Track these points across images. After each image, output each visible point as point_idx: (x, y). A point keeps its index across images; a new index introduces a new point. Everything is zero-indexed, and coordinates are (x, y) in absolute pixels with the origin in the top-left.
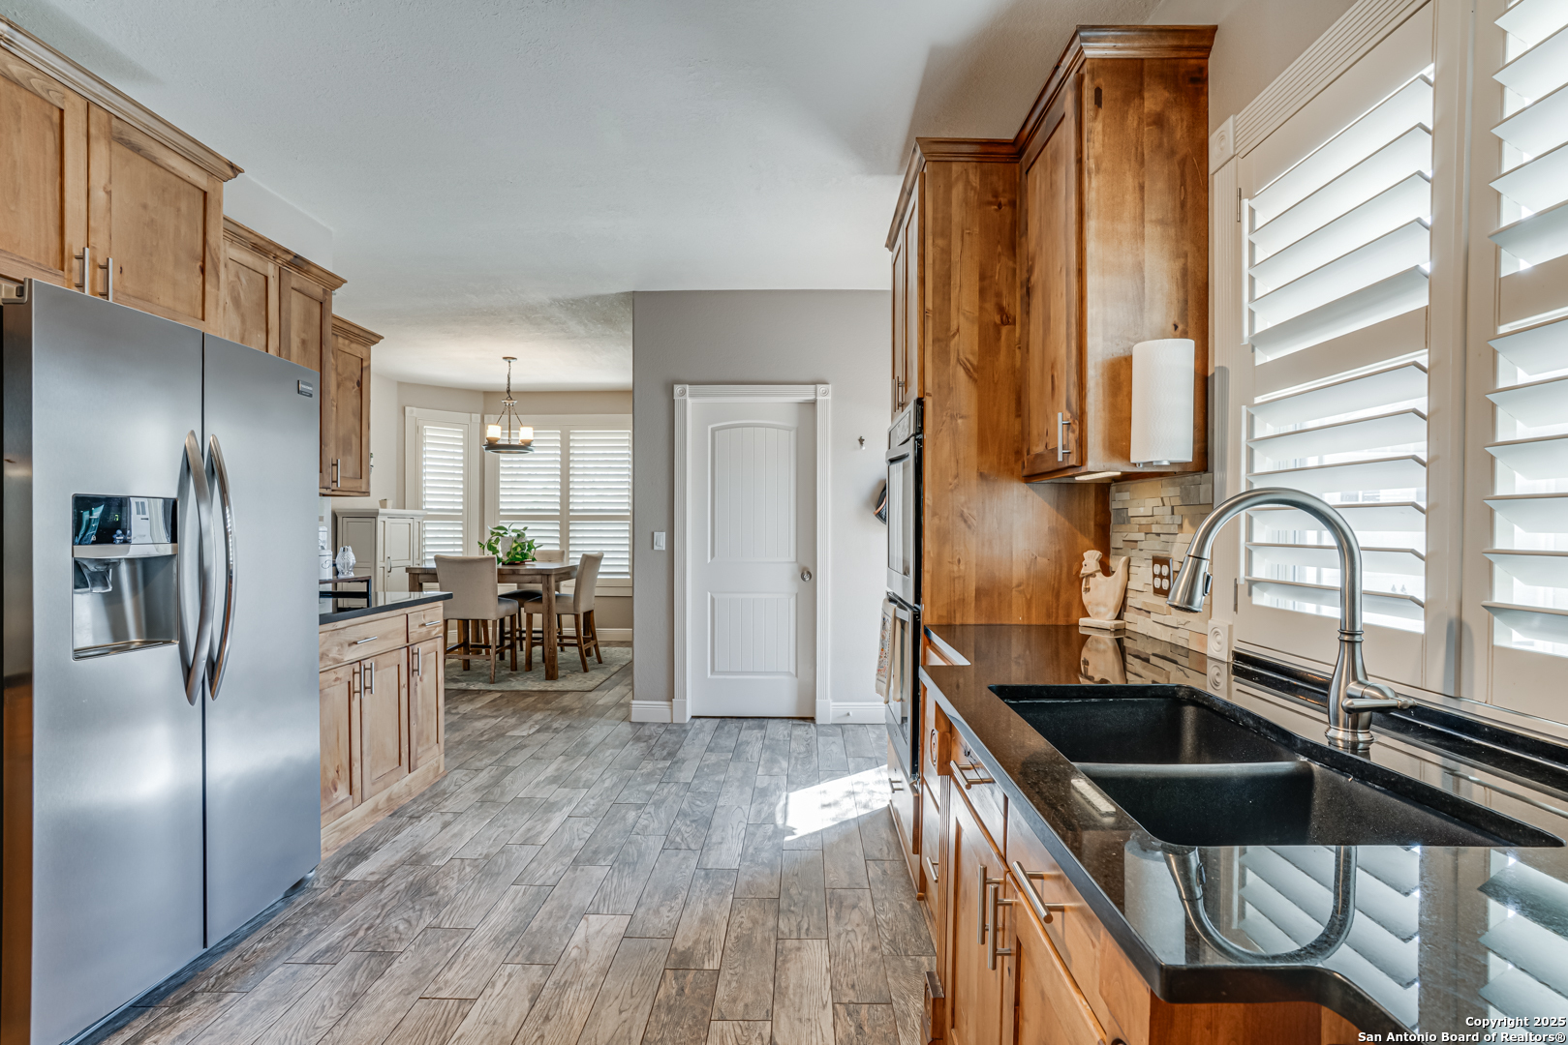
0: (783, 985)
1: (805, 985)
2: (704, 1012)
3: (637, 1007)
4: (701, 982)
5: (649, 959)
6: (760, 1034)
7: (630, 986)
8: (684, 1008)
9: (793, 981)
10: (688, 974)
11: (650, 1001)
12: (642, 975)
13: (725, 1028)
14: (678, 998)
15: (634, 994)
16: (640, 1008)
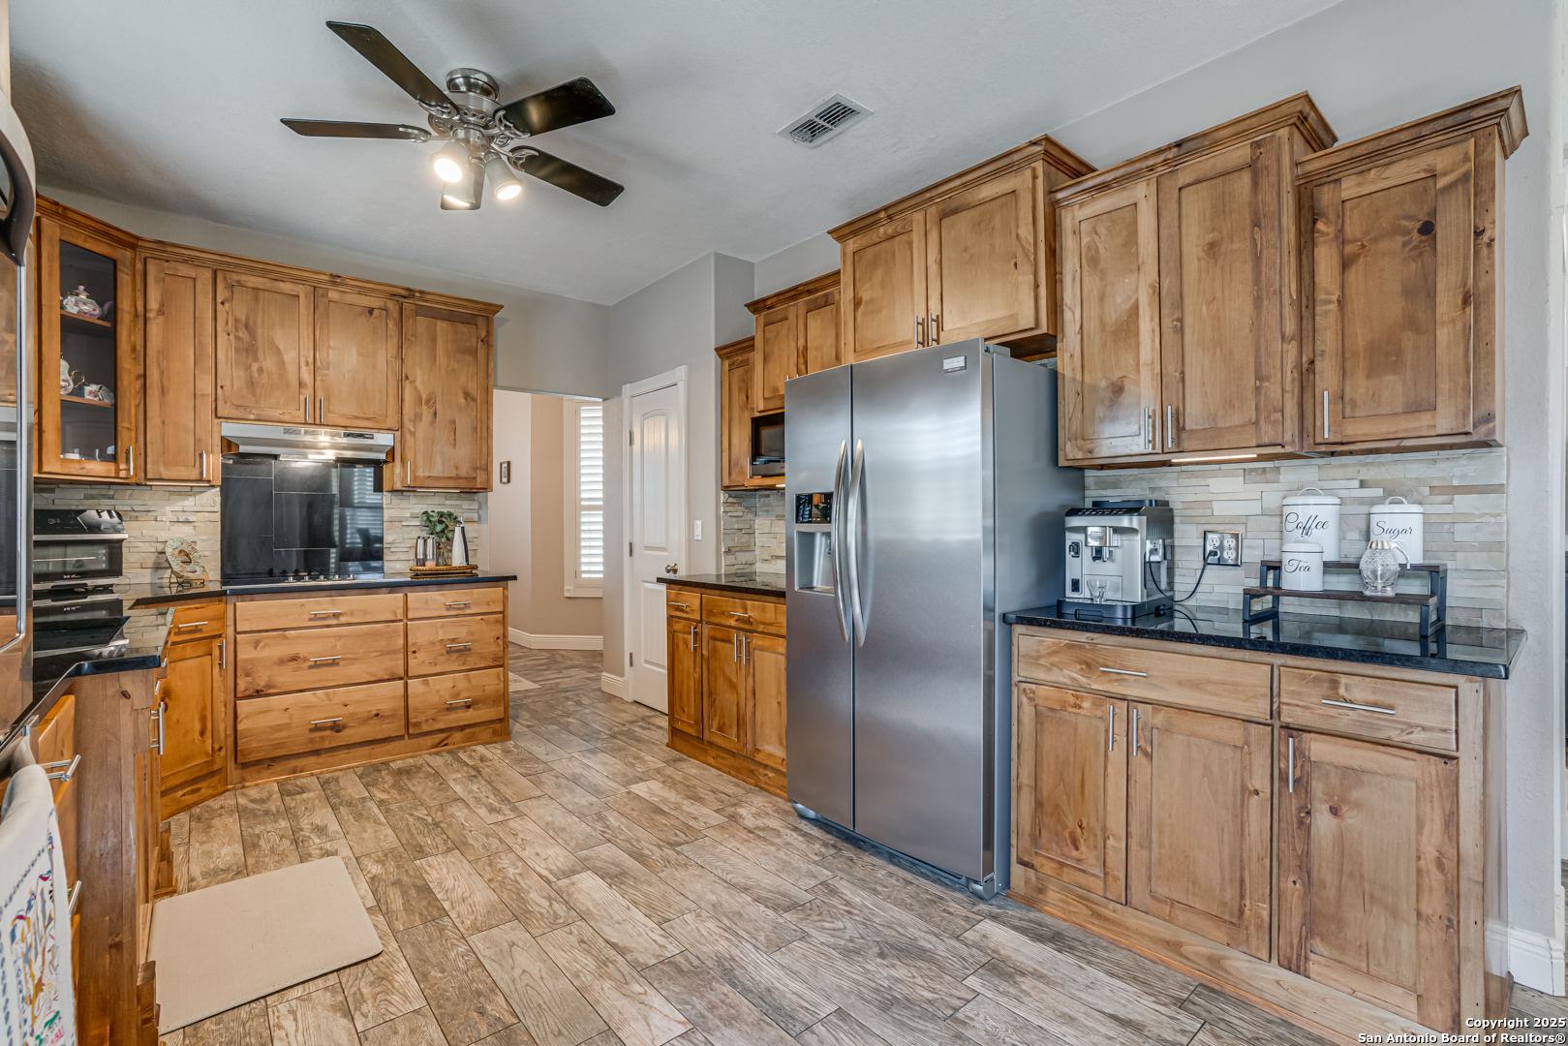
2: (440, 1007)
3: (514, 981)
4: (466, 1029)
5: (551, 1022)
6: (367, 1017)
7: (541, 992)
8: (465, 1001)
10: (488, 1030)
11: (506, 990)
12: (539, 1006)
13: (409, 1005)
14: (479, 1005)
15: (528, 988)
16: (509, 981)
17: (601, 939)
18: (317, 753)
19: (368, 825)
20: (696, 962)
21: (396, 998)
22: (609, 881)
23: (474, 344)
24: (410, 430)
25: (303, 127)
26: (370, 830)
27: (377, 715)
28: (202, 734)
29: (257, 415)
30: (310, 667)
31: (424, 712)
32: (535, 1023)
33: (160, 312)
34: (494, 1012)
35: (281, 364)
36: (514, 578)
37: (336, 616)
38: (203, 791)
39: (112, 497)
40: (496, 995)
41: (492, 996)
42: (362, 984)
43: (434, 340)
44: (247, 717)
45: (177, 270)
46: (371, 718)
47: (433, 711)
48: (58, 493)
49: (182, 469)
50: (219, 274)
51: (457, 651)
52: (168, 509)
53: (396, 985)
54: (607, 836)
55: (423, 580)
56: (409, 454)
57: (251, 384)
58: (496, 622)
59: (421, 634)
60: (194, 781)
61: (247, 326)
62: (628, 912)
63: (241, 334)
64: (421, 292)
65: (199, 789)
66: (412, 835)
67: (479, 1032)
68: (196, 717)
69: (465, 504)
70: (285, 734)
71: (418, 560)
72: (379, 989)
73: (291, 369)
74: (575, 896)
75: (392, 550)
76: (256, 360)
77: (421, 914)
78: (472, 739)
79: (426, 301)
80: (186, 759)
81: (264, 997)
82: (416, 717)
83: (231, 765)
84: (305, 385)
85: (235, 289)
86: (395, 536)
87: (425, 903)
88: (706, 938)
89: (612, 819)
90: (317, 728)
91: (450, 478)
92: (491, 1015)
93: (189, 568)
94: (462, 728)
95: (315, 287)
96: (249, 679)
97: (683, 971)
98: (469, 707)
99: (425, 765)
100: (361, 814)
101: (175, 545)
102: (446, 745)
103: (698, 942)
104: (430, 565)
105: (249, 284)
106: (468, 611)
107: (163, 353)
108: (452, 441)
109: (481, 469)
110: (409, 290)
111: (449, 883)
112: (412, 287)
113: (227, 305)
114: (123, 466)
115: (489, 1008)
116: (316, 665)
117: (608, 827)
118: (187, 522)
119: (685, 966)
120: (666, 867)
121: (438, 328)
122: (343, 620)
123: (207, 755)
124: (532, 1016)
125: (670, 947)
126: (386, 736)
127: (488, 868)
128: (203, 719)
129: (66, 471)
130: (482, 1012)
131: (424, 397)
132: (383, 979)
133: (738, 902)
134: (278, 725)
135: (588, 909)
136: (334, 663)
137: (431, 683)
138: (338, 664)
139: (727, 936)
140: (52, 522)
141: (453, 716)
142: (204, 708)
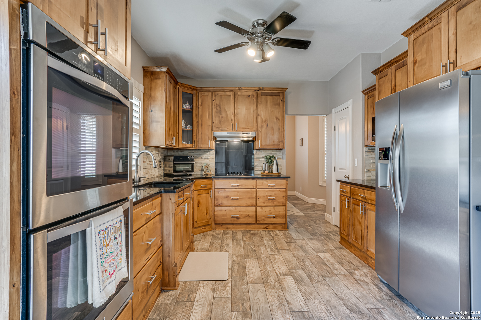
0: (209, 307)
1: (202, 307)
2: (234, 299)
3: (254, 300)
4: (237, 307)
5: (258, 315)
6: (217, 294)
7: (260, 306)
8: (240, 300)
9: (206, 308)
11: (251, 301)
12: (258, 309)
13: (227, 295)
14: (243, 302)
15: (257, 303)
16: (253, 299)
17: (284, 297)
18: (233, 224)
19: (238, 246)
20: (311, 316)
21: (225, 292)
22: (296, 281)
23: (279, 102)
24: (260, 131)
25: (220, 51)
26: (238, 248)
27: (248, 216)
28: (207, 214)
29: (221, 130)
30: (231, 200)
31: (261, 217)
32: (254, 313)
33: (201, 105)
34: (245, 306)
35: (227, 115)
36: (289, 177)
37: (238, 186)
38: (207, 229)
39: (193, 153)
40: (248, 302)
41: (247, 301)
42: (220, 286)
43: (267, 102)
44: (217, 211)
45: (204, 94)
46: (246, 217)
47: (264, 217)
48: (184, 152)
49: (205, 145)
50: (213, 93)
51: (271, 200)
52: (204, 155)
53: (227, 289)
54: (302, 267)
55: (265, 177)
56: (260, 138)
57: (220, 121)
58: (284, 191)
59: (261, 193)
60: (205, 226)
61: (219, 106)
62: (297, 292)
63: (218, 108)
64: (263, 88)
65: (206, 228)
66: (248, 252)
67: (239, 309)
68: (205, 209)
69: (278, 153)
70: (225, 217)
71: (263, 171)
72: (222, 289)
73: (229, 116)
74: (283, 282)
75: (257, 167)
76: (221, 114)
77: (240, 274)
78: (275, 228)
79: (264, 91)
80: (203, 220)
81: (200, 281)
82: (259, 218)
83: (213, 223)
84: (232, 120)
85: (216, 96)
86: (258, 163)
87: (242, 271)
88: (318, 310)
89: (307, 262)
90: (233, 217)
91: (272, 145)
92: (244, 306)
93: (207, 171)
94: (272, 224)
95: (235, 92)
96: (217, 201)
97: (305, 317)
98: (274, 218)
99: (260, 233)
100: (238, 243)
101: (205, 165)
102: (267, 228)
103: (315, 311)
104: (267, 172)
105: (220, 94)
106: (275, 187)
107: (202, 116)
108: (272, 133)
109: (281, 142)
110: (259, 88)
111: (251, 268)
112: (260, 87)
113: (215, 101)
114: (194, 145)
115: (245, 304)
116: (233, 199)
117: (304, 264)
118: (208, 159)
119: (307, 316)
120: (317, 283)
121: (268, 98)
122: (240, 187)
123: (208, 219)
124: (254, 311)
125: (305, 308)
126: (250, 223)
127: (263, 267)
128: (207, 210)
129: (183, 146)
130: (243, 305)
131: (264, 120)
132: (224, 287)
133: (337, 303)
134: (223, 215)
135: (285, 287)
136: (237, 199)
137: (263, 209)
138: (238, 200)
139: (327, 313)
140: (181, 159)
141: (269, 220)
142: (207, 207)
